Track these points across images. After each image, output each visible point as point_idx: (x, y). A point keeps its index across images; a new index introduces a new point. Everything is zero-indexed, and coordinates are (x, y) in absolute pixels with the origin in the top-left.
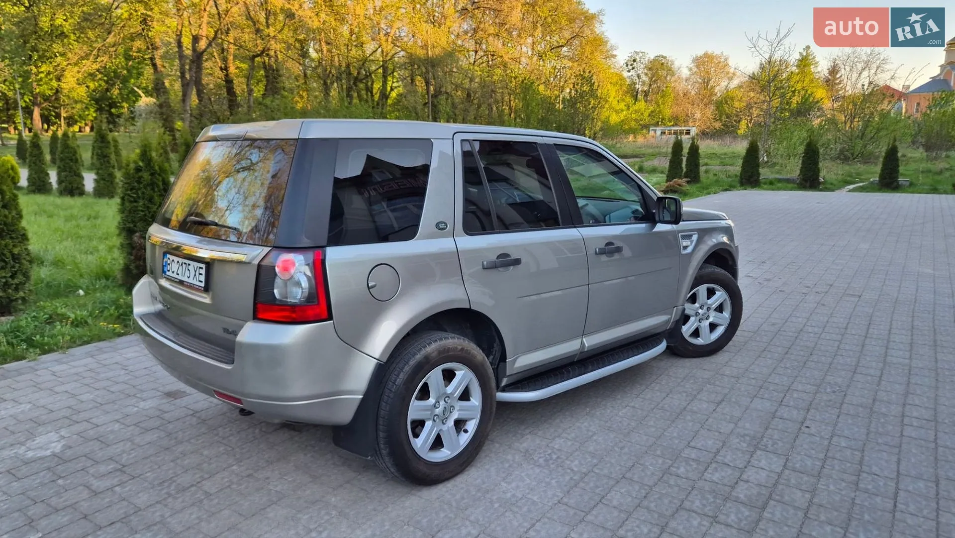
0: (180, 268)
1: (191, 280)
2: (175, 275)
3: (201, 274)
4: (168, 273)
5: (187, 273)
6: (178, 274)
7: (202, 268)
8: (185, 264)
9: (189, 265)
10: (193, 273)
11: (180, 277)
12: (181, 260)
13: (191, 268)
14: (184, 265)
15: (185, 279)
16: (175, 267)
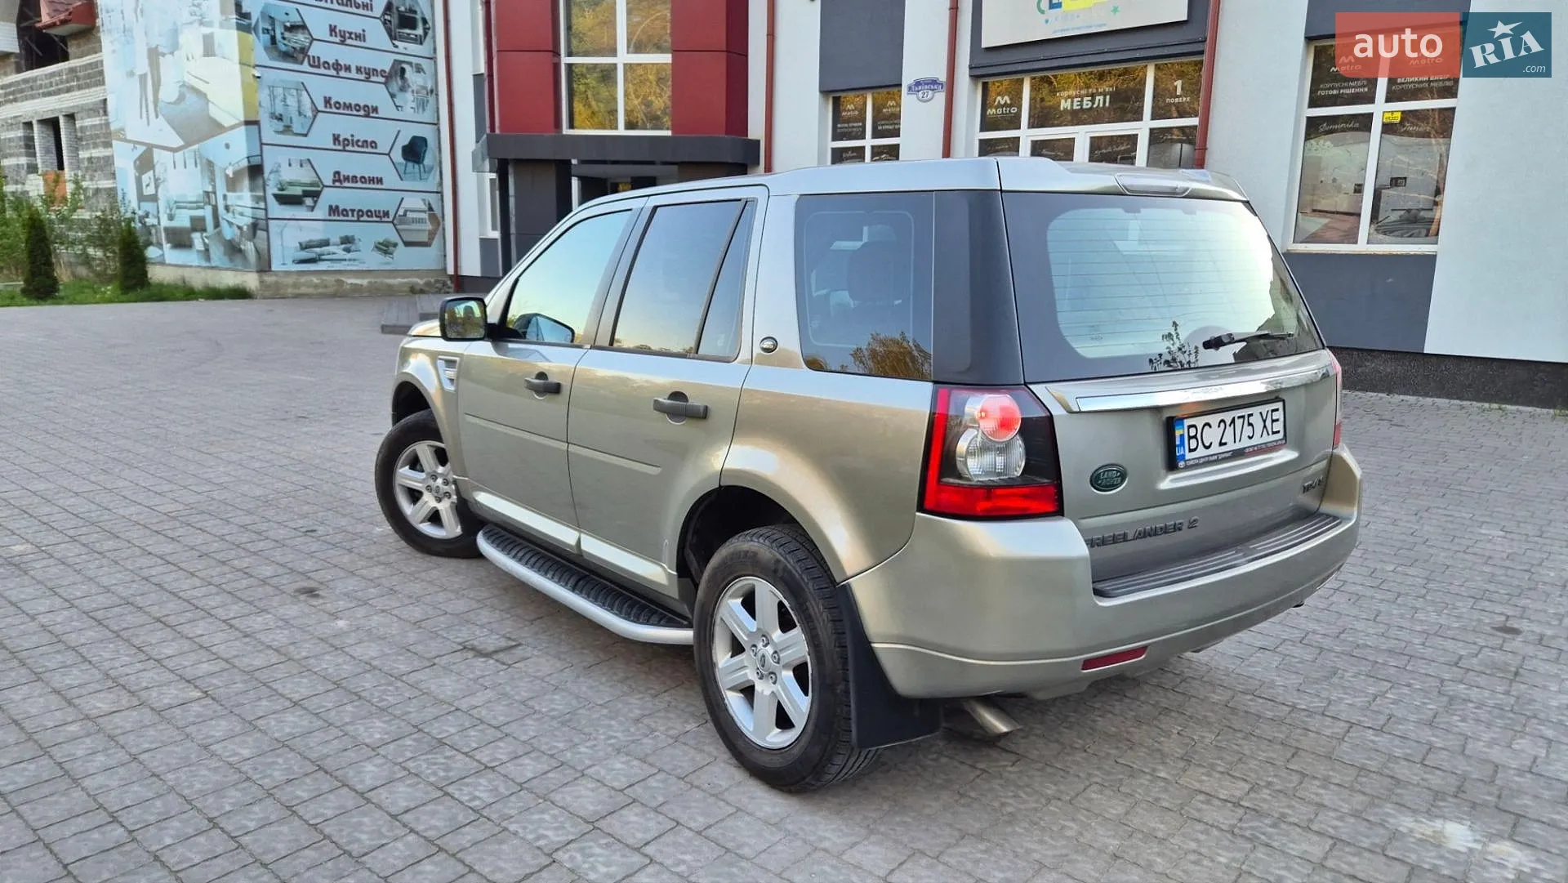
0: (1230, 430)
1: (1256, 441)
2: (1216, 449)
3: (1277, 420)
4: (1189, 456)
5: (1248, 431)
6: (1225, 444)
7: (1277, 410)
8: (1243, 417)
9: (1251, 415)
10: (1258, 425)
11: (1231, 446)
12: (1228, 416)
13: (1256, 420)
14: (1239, 422)
15: (1245, 443)
16: (1212, 436)
